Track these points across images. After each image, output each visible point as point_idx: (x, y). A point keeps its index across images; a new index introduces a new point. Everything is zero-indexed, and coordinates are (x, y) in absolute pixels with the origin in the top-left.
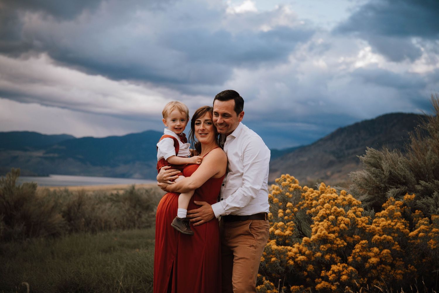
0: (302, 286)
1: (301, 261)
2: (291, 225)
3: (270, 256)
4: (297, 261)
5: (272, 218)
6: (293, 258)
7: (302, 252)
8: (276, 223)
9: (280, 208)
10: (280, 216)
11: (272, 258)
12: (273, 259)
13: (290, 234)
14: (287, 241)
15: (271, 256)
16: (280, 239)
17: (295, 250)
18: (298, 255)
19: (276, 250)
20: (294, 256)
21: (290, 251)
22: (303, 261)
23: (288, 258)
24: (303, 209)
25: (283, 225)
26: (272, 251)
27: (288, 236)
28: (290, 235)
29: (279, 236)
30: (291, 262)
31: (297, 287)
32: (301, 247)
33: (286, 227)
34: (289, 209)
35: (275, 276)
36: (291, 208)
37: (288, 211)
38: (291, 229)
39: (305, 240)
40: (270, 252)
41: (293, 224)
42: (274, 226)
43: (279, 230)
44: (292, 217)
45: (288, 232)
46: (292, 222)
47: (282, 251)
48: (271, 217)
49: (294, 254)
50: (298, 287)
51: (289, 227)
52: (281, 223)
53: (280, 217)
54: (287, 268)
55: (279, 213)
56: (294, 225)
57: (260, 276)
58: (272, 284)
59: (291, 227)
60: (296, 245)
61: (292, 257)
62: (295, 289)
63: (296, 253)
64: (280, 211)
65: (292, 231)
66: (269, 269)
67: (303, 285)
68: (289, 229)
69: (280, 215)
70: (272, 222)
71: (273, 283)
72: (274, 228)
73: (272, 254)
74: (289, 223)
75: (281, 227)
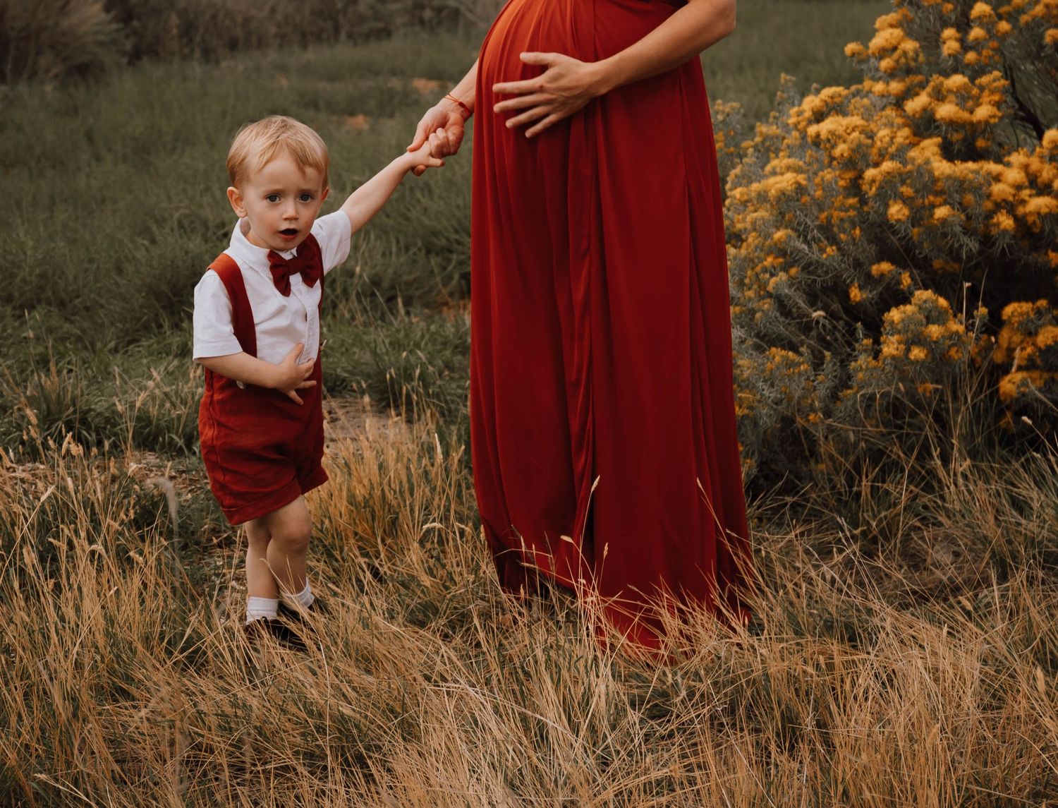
0: (1042, 303)
1: (1039, 214)
2: (995, 84)
3: (926, 201)
4: (1025, 215)
5: (922, 58)
6: (1010, 207)
7: (1039, 180)
8: (936, 79)
9: (945, 24)
10: (950, 52)
11: (933, 206)
12: (941, 212)
13: (991, 117)
14: (980, 143)
15: (931, 198)
16: (956, 137)
17: (1014, 175)
18: (1025, 193)
19: (949, 177)
20: (1011, 199)
21: (997, 178)
22: (1046, 215)
23: (989, 205)
24: (1027, 23)
25: (965, 84)
26: (935, 180)
27: (987, 123)
28: (992, 121)
29: (953, 124)
30: (1005, 221)
31: (1026, 307)
32: (1035, 163)
33: (975, 91)
34: (981, 25)
35: (942, 268)
36: (988, 24)
37: (976, 32)
38: (996, 97)
39: (1053, 141)
40: (925, 186)
41: (1003, 82)
42: (929, 89)
43: (950, 102)
44: (991, 53)
45: (983, 112)
46: (996, 73)
47: (971, 182)
48: (917, 55)
49: (1012, 191)
50: (1030, 305)
51: (986, 93)
52: (958, 80)
53: (950, 55)
54: (987, 241)
55: (944, 43)
56: (1004, 86)
57: (890, 271)
58: (943, 302)
59: (992, 92)
60: (1017, 158)
61: (1004, 200)
62: (1021, 314)
63: (1019, 187)
64: (949, 33)
65: (998, 105)
66: (925, 245)
67: (1045, 297)
68: (986, 97)
69: (949, 48)
70: (920, 73)
71: (946, 298)
72: (930, 95)
73: (938, 193)
74: (985, 80)
75: (957, 91)
